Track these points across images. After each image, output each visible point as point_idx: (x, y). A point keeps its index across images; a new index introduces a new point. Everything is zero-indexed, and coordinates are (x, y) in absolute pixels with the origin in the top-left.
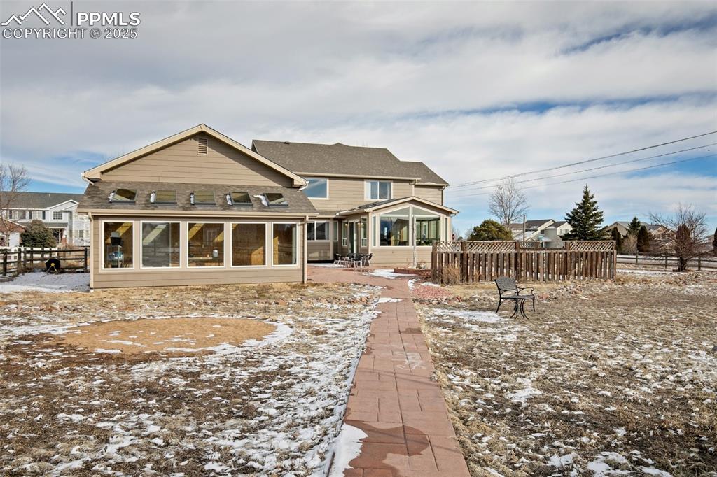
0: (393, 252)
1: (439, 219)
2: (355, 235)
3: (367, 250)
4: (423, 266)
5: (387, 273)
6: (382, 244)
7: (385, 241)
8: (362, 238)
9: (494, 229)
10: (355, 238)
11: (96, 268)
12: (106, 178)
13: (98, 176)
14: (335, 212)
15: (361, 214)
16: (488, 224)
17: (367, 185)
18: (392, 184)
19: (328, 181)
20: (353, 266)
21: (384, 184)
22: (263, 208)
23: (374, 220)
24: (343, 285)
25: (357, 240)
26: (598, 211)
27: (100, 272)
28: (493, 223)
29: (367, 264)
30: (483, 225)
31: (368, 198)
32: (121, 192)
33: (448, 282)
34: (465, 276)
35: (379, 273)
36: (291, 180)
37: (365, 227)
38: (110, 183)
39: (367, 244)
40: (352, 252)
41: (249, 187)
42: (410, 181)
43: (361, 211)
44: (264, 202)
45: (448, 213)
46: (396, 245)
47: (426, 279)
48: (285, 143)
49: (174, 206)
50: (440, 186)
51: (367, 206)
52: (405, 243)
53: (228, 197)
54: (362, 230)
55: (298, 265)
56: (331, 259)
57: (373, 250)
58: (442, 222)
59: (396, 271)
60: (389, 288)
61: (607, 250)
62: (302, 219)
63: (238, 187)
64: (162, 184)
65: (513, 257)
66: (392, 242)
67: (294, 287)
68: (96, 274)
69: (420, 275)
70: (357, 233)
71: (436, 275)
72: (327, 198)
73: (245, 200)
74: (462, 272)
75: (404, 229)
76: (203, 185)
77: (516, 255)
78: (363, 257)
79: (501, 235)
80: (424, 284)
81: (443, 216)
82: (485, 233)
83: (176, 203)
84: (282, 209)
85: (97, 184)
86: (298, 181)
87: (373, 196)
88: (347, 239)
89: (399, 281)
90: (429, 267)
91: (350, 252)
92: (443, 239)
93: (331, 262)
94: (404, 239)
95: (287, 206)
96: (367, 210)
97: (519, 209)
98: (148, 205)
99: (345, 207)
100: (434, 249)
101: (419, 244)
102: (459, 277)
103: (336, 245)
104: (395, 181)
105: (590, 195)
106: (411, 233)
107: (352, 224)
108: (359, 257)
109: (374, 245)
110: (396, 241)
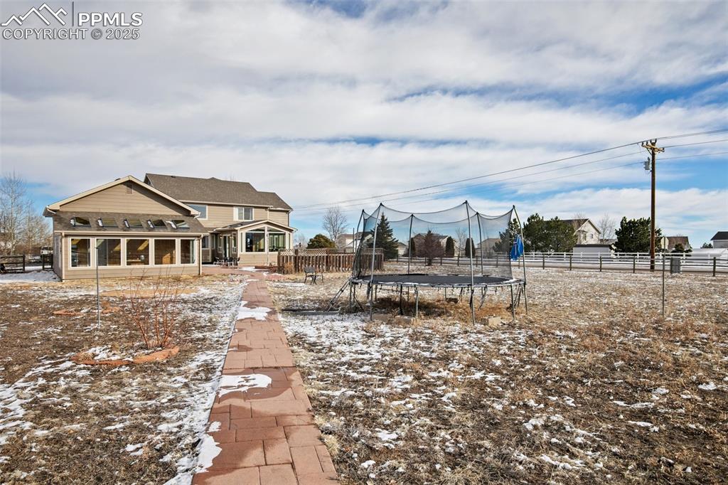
0: (254, 256)
1: (285, 234)
2: (227, 245)
3: (237, 255)
4: (273, 264)
5: (251, 269)
6: (247, 251)
7: (249, 249)
8: (233, 246)
9: (322, 240)
10: (227, 246)
11: (66, 267)
12: (64, 209)
13: (58, 208)
14: (212, 229)
15: (232, 230)
16: (319, 237)
17: (236, 210)
18: (253, 209)
19: (207, 207)
20: (227, 265)
21: (248, 209)
22: (173, 230)
23: (242, 234)
24: (224, 275)
25: (229, 248)
26: (390, 228)
27: (69, 269)
28: (322, 237)
29: (237, 264)
30: (315, 238)
31: (236, 219)
32: (78, 219)
33: (287, 273)
34: (297, 269)
35: (245, 269)
36: (189, 212)
37: (235, 239)
38: (66, 212)
39: (236, 250)
40: (226, 256)
41: (161, 216)
42: (266, 208)
43: (232, 228)
44: (174, 226)
45: (291, 231)
46: (256, 251)
47: (275, 271)
48: (172, 177)
49: (116, 229)
50: (287, 210)
51: (236, 225)
52: (263, 250)
53: (149, 222)
54: (233, 241)
55: (196, 264)
56: (210, 261)
57: (241, 255)
58: (287, 236)
59: (256, 267)
60: (252, 276)
61: (379, 254)
62: (198, 237)
63: (154, 215)
64: (102, 213)
65: (325, 258)
66: (254, 250)
67: (194, 277)
68: (66, 271)
69: (271, 269)
70: (229, 243)
71: (280, 269)
72: (207, 219)
73: (160, 224)
74: (295, 266)
75: (262, 240)
76: (131, 214)
77: (327, 257)
78: (234, 259)
79: (328, 244)
80: (274, 274)
81: (287, 233)
82: (318, 242)
83: (117, 227)
84: (185, 230)
85: (58, 213)
86: (193, 212)
87: (240, 218)
88: (221, 247)
89: (258, 273)
90: (276, 265)
91: (224, 256)
92: (287, 247)
93: (212, 263)
94: (262, 248)
95: (189, 228)
96: (236, 229)
97: (342, 226)
98: (99, 228)
99: (219, 225)
100: (279, 254)
101: (272, 250)
102: (293, 269)
103: (213, 251)
104: (255, 207)
105: (385, 218)
106: (266, 243)
107: (225, 237)
108: (231, 260)
109: (241, 251)
110: (256, 248)
